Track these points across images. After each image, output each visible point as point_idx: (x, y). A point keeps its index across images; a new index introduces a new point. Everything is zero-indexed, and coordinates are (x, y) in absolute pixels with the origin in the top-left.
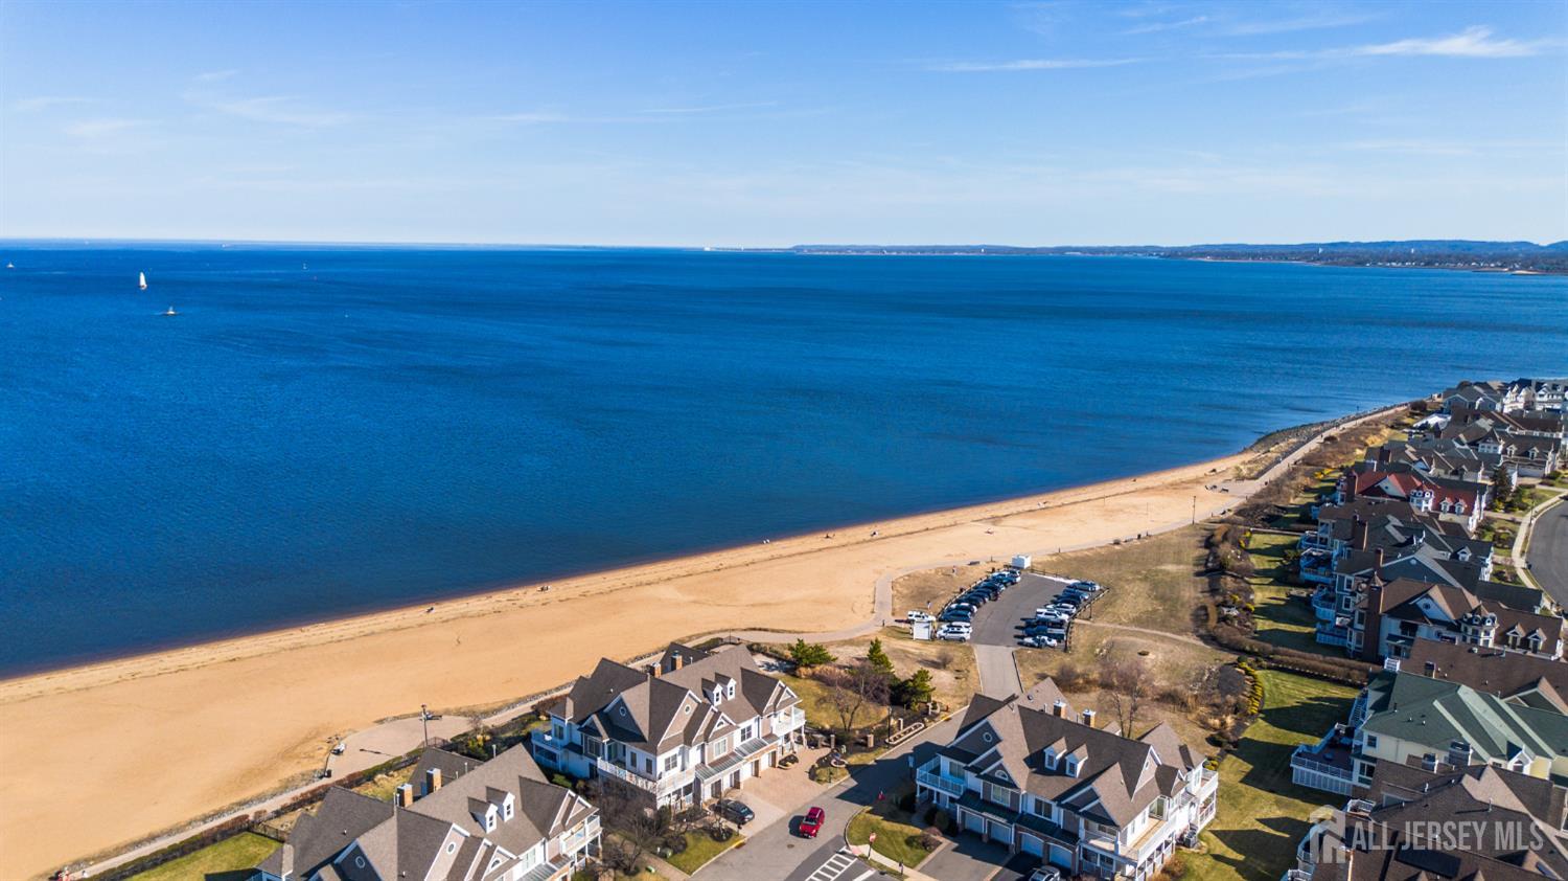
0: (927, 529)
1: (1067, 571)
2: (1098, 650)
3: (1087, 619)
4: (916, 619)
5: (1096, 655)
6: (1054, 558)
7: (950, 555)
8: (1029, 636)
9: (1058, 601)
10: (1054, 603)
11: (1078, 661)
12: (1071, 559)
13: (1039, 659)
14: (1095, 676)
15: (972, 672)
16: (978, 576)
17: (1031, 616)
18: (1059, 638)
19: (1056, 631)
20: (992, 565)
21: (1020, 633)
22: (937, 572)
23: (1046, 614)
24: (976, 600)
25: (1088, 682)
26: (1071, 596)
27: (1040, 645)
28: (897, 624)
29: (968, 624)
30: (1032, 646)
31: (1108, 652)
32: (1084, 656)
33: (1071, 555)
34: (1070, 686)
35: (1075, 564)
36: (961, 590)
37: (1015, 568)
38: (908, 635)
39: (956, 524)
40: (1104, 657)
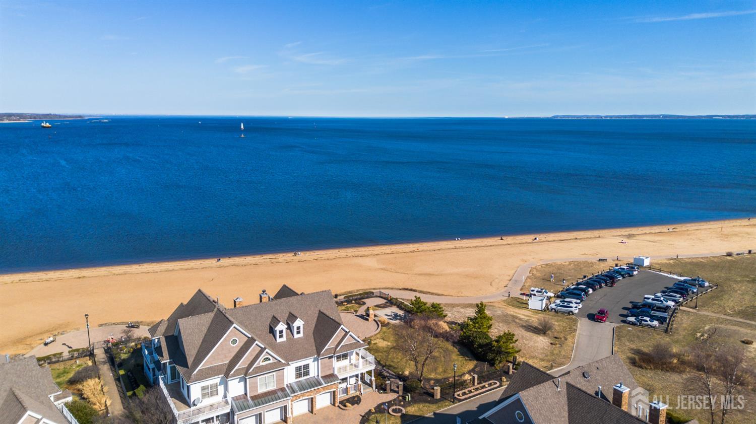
0: (576, 239)
1: (681, 271)
2: (699, 335)
3: (693, 308)
4: (536, 294)
5: (697, 339)
6: (671, 262)
7: (585, 254)
8: (632, 316)
9: (667, 292)
10: (664, 292)
11: (677, 342)
12: (686, 263)
13: (638, 337)
14: (690, 358)
15: (570, 340)
16: (604, 268)
17: (639, 301)
18: (662, 320)
19: (659, 314)
20: (617, 262)
21: (625, 312)
22: (570, 264)
23: (653, 299)
24: (592, 284)
25: (683, 363)
26: (682, 289)
27: (640, 323)
28: (521, 297)
29: (579, 301)
30: (633, 324)
31: (710, 337)
32: (684, 338)
33: (687, 260)
34: (663, 364)
35: (689, 267)
36: (585, 277)
37: (637, 264)
38: (524, 305)
39: (599, 237)
40: (705, 341)
